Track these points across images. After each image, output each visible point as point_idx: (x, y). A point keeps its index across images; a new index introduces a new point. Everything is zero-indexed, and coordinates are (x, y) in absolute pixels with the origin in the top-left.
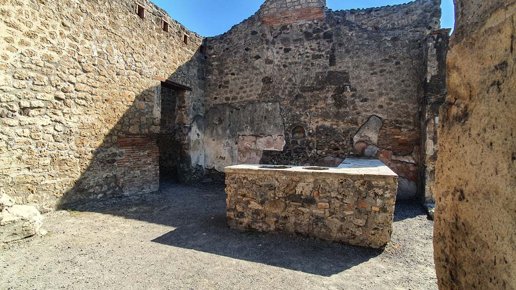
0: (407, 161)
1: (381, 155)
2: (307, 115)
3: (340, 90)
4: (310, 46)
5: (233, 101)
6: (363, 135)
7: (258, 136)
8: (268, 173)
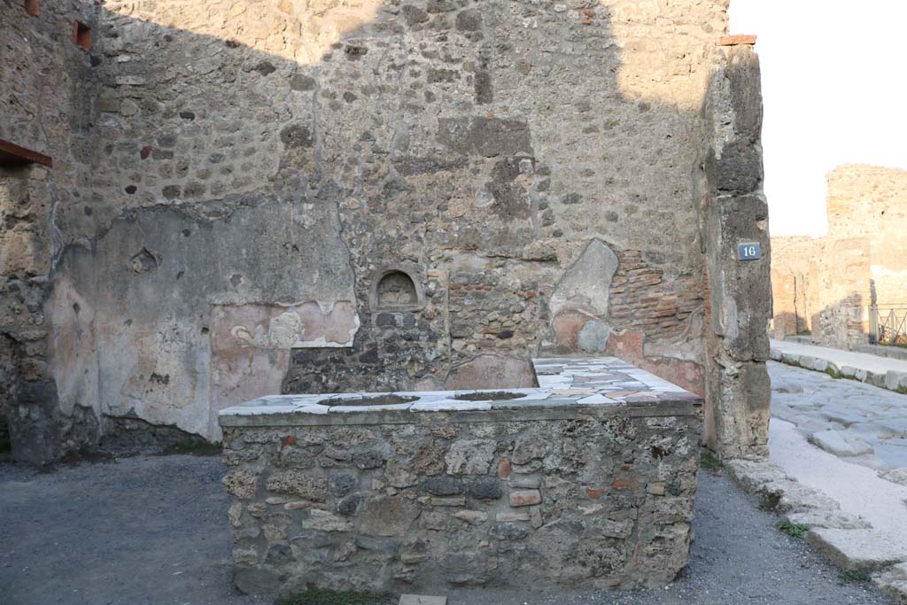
0: (679, 356)
1: (620, 345)
2: (419, 239)
3: (508, 171)
4: (422, 47)
5: (191, 200)
6: (572, 292)
7: (272, 305)
8: (361, 420)
